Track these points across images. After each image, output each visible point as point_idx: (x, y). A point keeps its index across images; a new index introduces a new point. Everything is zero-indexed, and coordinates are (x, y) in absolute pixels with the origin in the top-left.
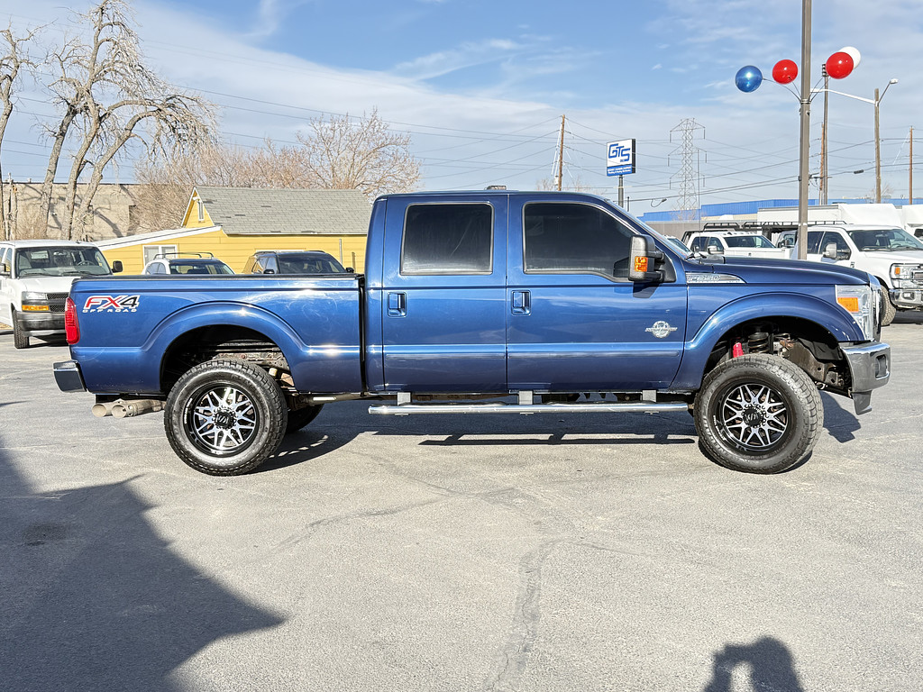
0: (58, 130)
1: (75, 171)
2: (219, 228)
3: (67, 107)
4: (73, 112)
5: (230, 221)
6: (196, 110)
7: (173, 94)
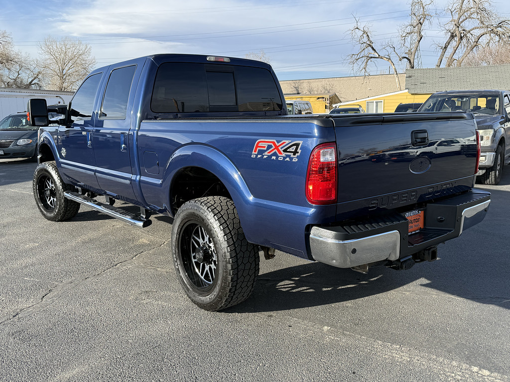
0: (444, 46)
2: (406, 91)
4: (452, 36)
5: (415, 86)
7: (503, 20)
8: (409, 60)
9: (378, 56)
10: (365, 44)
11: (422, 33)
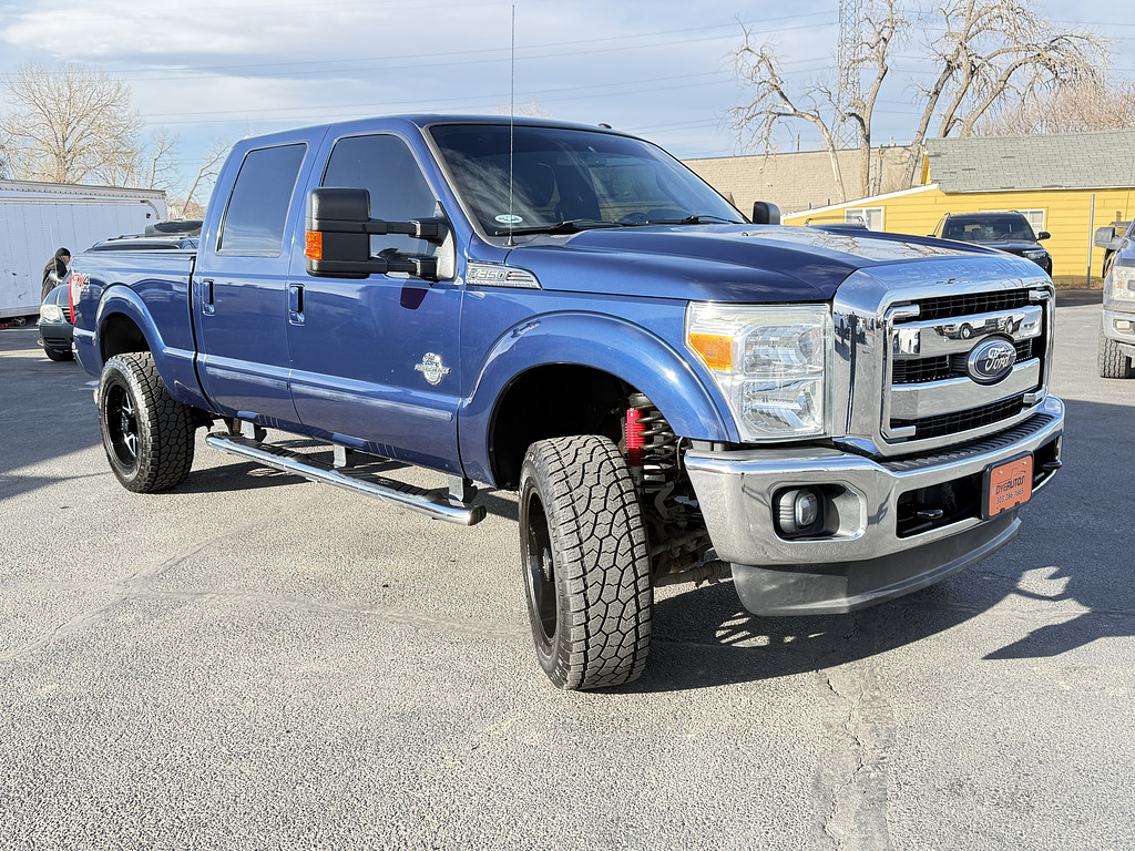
0: (933, 90)
1: (943, 130)
2: (936, 186)
3: (945, 65)
4: (950, 68)
5: (954, 176)
6: (1086, 49)
7: (1059, 34)
8: (861, 120)
9: (792, 111)
10: (767, 85)
11: (888, 62)
